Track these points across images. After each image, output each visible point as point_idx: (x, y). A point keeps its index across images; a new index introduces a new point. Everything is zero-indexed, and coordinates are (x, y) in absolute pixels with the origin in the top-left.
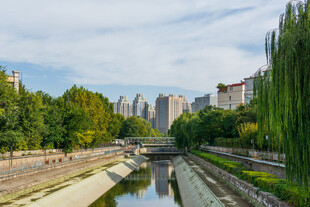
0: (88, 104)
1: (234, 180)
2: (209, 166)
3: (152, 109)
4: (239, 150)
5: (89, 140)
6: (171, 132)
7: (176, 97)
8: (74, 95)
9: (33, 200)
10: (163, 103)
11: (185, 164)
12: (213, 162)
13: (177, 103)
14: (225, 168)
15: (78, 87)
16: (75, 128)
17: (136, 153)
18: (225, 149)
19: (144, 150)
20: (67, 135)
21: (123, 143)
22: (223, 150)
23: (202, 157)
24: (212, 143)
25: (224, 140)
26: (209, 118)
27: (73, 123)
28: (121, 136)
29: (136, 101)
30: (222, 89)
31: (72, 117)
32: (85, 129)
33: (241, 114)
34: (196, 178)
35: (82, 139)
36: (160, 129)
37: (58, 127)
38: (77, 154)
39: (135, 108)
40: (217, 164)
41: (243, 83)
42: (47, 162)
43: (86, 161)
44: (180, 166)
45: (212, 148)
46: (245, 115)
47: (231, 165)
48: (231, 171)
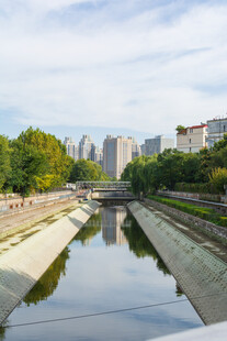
0: (44, 146)
1: (210, 226)
2: (175, 212)
3: (99, 152)
4: (208, 196)
5: (48, 184)
6: (125, 176)
7: (125, 139)
8: (29, 137)
9: (13, 245)
10: (111, 144)
11: (144, 210)
12: (179, 208)
13: (126, 145)
14: (197, 214)
15: (34, 129)
16: (34, 172)
17: (88, 197)
18: (190, 195)
19: (96, 195)
20: (27, 179)
21: (74, 187)
22: (188, 196)
23: (165, 203)
24: (172, 188)
25: (187, 185)
26: (169, 161)
27: (32, 166)
28: (72, 180)
29: (82, 143)
30: (182, 131)
31: (31, 160)
32: (44, 173)
33: (205, 158)
34: (164, 224)
35: (41, 183)
36: (108, 172)
37: (20, 171)
38: (36, 199)
39: (81, 150)
40: (185, 210)
41: (203, 126)
42: (11, 207)
43: (44, 206)
44: (139, 212)
45: (173, 193)
46: (209, 159)
47: (203, 210)
48: (205, 217)
